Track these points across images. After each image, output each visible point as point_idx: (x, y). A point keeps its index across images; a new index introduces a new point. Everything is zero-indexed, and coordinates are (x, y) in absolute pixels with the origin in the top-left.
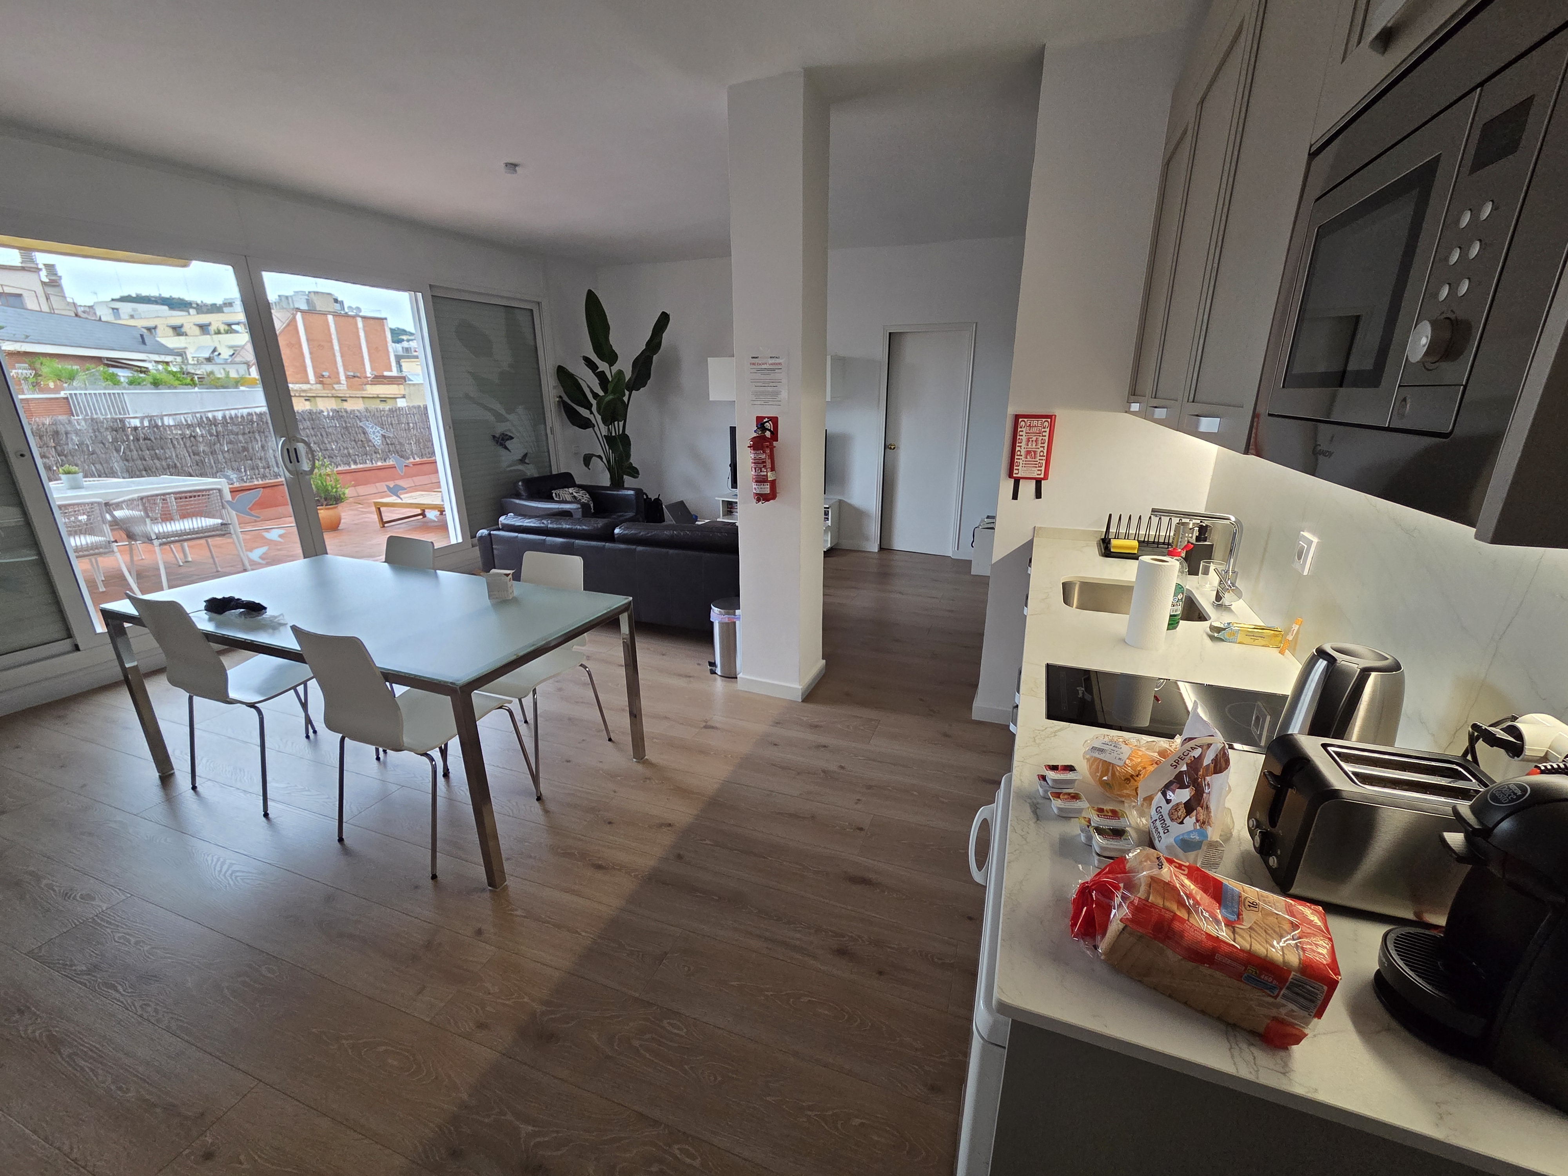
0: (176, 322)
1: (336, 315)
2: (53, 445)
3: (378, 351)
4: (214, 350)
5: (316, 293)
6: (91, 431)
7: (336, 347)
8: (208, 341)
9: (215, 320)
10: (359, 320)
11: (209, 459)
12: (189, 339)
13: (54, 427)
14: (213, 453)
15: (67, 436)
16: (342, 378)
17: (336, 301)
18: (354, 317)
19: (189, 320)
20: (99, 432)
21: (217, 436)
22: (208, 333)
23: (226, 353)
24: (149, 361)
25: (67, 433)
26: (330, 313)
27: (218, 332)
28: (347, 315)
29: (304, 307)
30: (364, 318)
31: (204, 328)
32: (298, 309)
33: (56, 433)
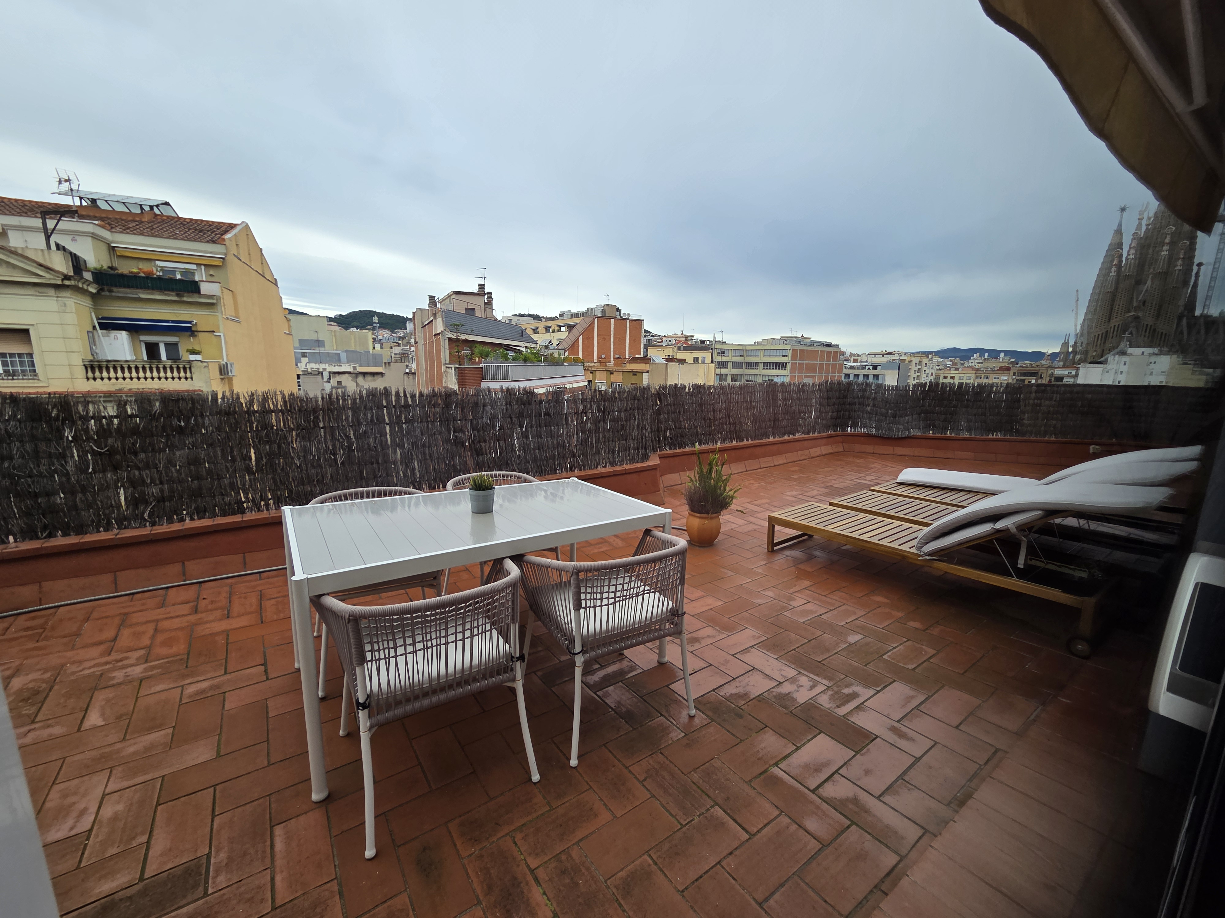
0: (535, 326)
1: (616, 319)
2: (471, 418)
3: (635, 340)
4: (550, 342)
5: (608, 305)
6: (504, 403)
7: (612, 339)
8: (547, 337)
9: (554, 325)
10: (628, 321)
11: (592, 439)
12: (540, 335)
13: (476, 398)
14: (597, 430)
15: (484, 409)
16: (612, 358)
17: (618, 310)
18: (626, 320)
19: (541, 325)
20: (510, 405)
21: (604, 412)
22: (549, 332)
23: (555, 343)
24: (522, 346)
25: (484, 406)
26: (613, 317)
27: (554, 331)
28: (622, 318)
29: (600, 314)
30: (631, 320)
31: (547, 329)
32: (596, 316)
33: (476, 404)
